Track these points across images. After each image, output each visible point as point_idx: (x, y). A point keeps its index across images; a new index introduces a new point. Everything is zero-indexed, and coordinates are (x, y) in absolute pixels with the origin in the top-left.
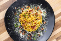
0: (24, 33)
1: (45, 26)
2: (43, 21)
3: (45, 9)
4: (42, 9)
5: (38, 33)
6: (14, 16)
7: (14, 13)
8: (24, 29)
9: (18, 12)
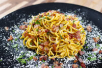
0: (59, 65)
3: (69, 13)
6: (8, 44)
7: (7, 38)
8: (50, 58)
9: (15, 35)
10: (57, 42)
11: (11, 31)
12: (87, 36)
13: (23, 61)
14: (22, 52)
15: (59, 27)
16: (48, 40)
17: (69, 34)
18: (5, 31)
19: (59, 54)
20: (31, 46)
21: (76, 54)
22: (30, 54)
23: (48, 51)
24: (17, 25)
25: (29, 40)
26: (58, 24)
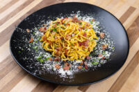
0: (68, 65)
1: (107, 41)
2: (98, 35)
3: (89, 16)
4: (84, 18)
5: (100, 58)
6: (30, 46)
8: (62, 60)
9: (36, 37)
10: (68, 48)
11: (32, 33)
12: (98, 43)
13: (42, 61)
14: (41, 53)
15: (71, 36)
16: (62, 45)
17: (79, 42)
18: (26, 33)
19: (69, 57)
20: (48, 49)
21: (83, 58)
22: (47, 56)
23: (61, 55)
24: (37, 27)
25: (47, 44)
26: (70, 34)
